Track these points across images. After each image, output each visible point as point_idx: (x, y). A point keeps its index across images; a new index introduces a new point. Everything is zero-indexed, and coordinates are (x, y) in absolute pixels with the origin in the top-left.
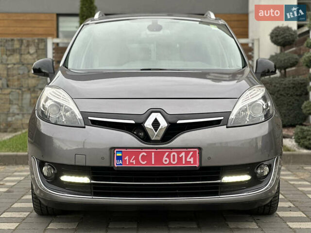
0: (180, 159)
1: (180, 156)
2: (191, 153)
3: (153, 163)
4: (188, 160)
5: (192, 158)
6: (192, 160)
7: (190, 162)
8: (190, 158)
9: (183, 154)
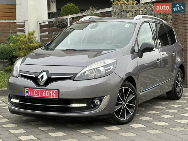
1: (50, 93)
2: (55, 92)
3: (39, 95)
6: (55, 95)
8: (54, 94)
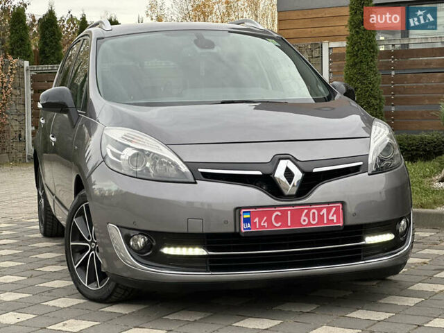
0: (321, 217)
1: (321, 214)
2: (334, 209)
3: (289, 224)
4: (330, 218)
5: (335, 216)
6: (334, 218)
7: (333, 220)
8: (333, 216)
9: (324, 211)
